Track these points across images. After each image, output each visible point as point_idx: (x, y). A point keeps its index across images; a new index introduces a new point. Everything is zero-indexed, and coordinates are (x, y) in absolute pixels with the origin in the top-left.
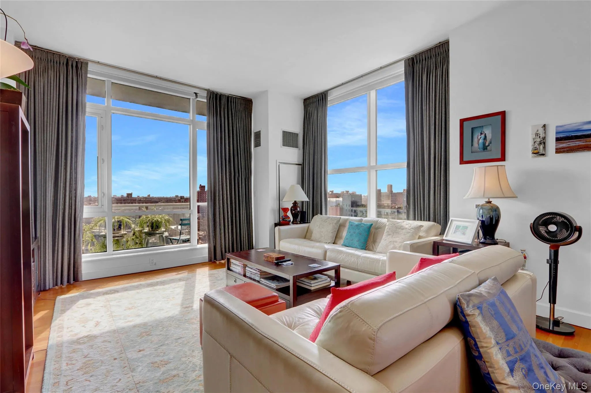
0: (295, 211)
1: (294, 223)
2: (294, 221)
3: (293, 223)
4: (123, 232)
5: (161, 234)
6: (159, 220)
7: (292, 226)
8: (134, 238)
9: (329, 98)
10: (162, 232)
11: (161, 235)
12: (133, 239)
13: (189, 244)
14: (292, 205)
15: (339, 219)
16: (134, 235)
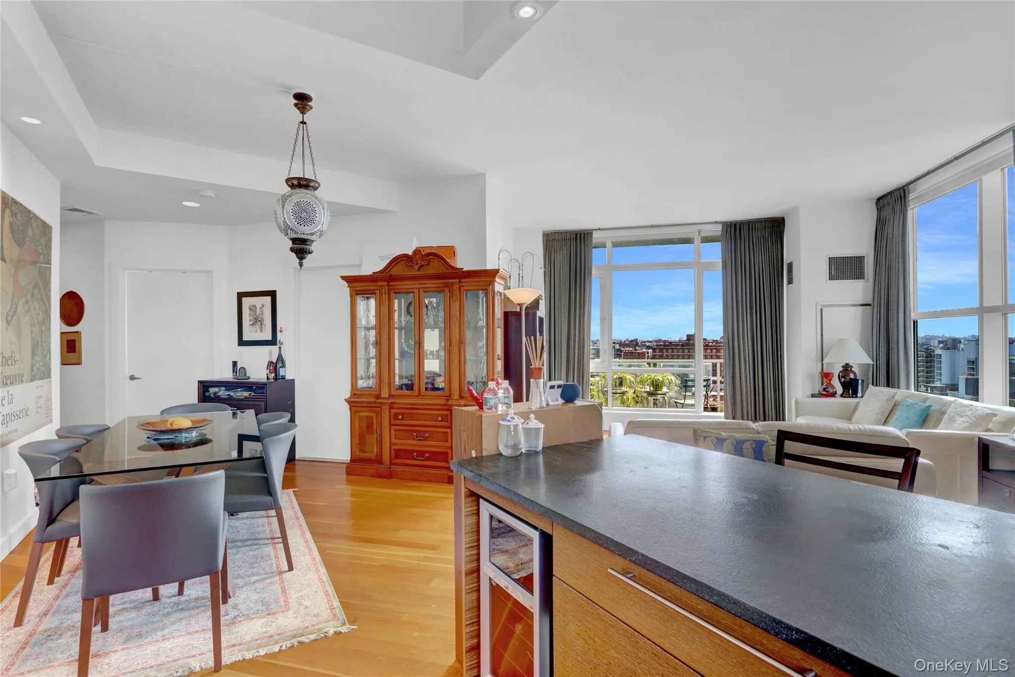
0: (846, 378)
1: (844, 395)
2: (845, 393)
3: (842, 396)
4: (624, 389)
5: (663, 394)
6: (661, 379)
7: (838, 400)
8: (634, 396)
9: (911, 196)
10: (664, 393)
11: (663, 396)
12: (634, 398)
13: (693, 410)
14: (842, 369)
15: (893, 394)
16: (634, 393)
